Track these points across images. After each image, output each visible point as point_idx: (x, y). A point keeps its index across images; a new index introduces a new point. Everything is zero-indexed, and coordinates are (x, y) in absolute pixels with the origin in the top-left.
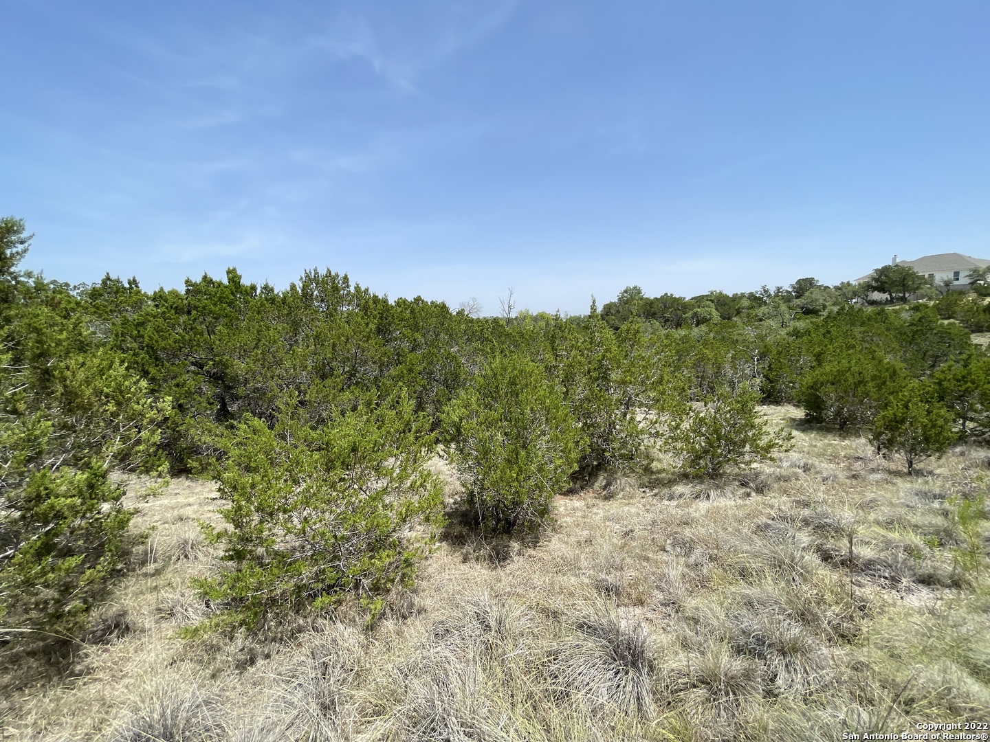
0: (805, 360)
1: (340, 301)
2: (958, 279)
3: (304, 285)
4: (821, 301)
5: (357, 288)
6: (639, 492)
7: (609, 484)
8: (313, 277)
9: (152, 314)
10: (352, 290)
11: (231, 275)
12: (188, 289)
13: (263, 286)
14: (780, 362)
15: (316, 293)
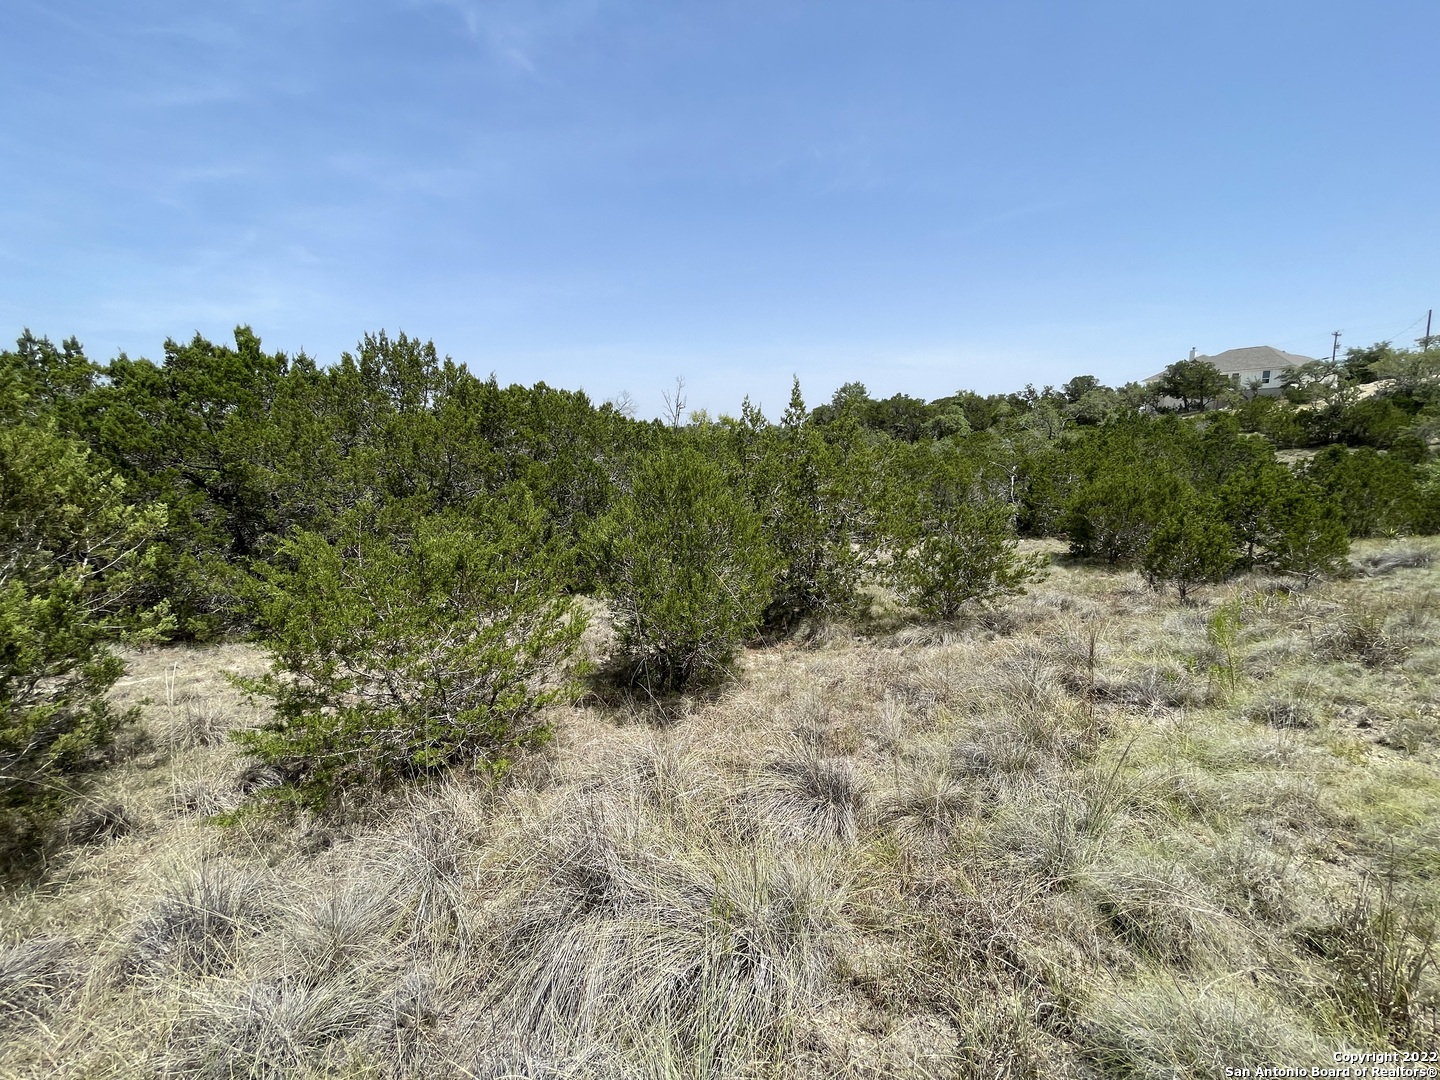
0: (1074, 479)
1: (422, 382)
2: (1267, 381)
3: (365, 356)
4: (1101, 407)
5: (449, 364)
6: (853, 642)
7: (813, 632)
8: (378, 345)
9: (112, 395)
10: (441, 367)
11: (242, 338)
12: (170, 357)
13: (296, 358)
14: (1043, 481)
15: (383, 370)
